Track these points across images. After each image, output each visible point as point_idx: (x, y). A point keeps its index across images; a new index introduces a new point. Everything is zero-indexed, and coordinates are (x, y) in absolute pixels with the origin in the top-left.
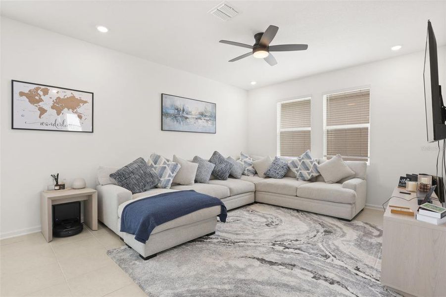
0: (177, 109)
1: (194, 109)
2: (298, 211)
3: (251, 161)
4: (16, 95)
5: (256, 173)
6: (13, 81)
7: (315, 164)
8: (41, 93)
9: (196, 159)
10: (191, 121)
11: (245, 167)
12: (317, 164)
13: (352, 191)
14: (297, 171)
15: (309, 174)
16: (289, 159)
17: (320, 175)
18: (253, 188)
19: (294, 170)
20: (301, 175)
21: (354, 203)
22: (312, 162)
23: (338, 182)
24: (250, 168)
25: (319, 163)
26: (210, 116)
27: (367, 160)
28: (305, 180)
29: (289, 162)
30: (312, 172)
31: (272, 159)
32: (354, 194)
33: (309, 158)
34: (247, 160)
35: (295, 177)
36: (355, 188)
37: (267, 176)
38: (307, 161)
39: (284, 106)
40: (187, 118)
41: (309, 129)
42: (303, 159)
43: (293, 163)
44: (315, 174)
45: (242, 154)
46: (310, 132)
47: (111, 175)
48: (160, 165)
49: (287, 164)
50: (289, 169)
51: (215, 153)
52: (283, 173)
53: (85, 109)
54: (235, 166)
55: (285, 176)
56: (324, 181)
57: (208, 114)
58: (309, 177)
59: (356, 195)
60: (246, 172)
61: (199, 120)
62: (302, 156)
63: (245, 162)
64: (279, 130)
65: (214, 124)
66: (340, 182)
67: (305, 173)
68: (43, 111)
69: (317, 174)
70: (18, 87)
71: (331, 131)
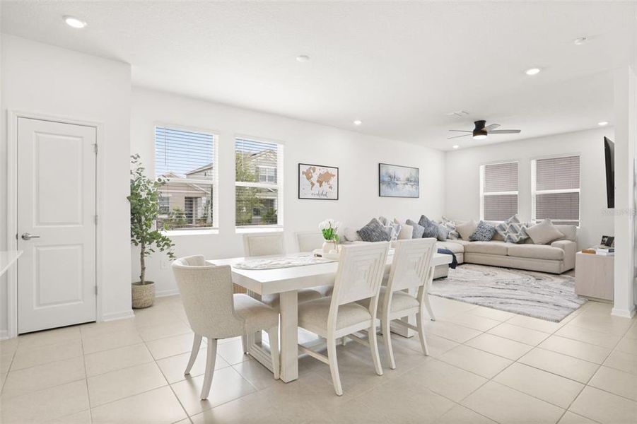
0: (390, 177)
1: (402, 174)
2: (508, 268)
3: (453, 225)
4: (301, 174)
5: (459, 237)
6: (299, 164)
7: (523, 228)
8: (312, 171)
9: (408, 222)
10: (400, 186)
11: (448, 232)
12: (525, 227)
13: (560, 249)
14: (506, 234)
15: (518, 236)
16: (496, 223)
17: (529, 238)
18: (462, 249)
19: (502, 233)
20: (510, 238)
21: (562, 260)
22: (520, 226)
23: (546, 244)
24: (453, 232)
25: (527, 226)
26: (414, 182)
27: (577, 224)
28: (514, 243)
29: (497, 225)
30: (520, 235)
31: (476, 223)
32: (562, 252)
33: (517, 221)
34: (449, 224)
35: (503, 240)
36: (563, 246)
37: (473, 239)
38: (516, 225)
39: (488, 168)
40: (397, 184)
41: (516, 193)
42: (511, 222)
43: (501, 226)
44: (524, 237)
45: (444, 219)
46: (516, 195)
47: (358, 232)
48: (388, 226)
49: (494, 228)
50: (496, 232)
51: (423, 217)
52: (490, 236)
53: (333, 181)
54: (440, 230)
55: (492, 239)
56: (533, 243)
57: (413, 179)
58: (518, 240)
59: (564, 252)
60: (449, 236)
61: (406, 186)
62: (510, 220)
63: (447, 226)
64: (482, 194)
65: (418, 189)
66: (549, 243)
67: (514, 236)
68: (313, 184)
69: (526, 237)
70: (303, 168)
71: (540, 195)
